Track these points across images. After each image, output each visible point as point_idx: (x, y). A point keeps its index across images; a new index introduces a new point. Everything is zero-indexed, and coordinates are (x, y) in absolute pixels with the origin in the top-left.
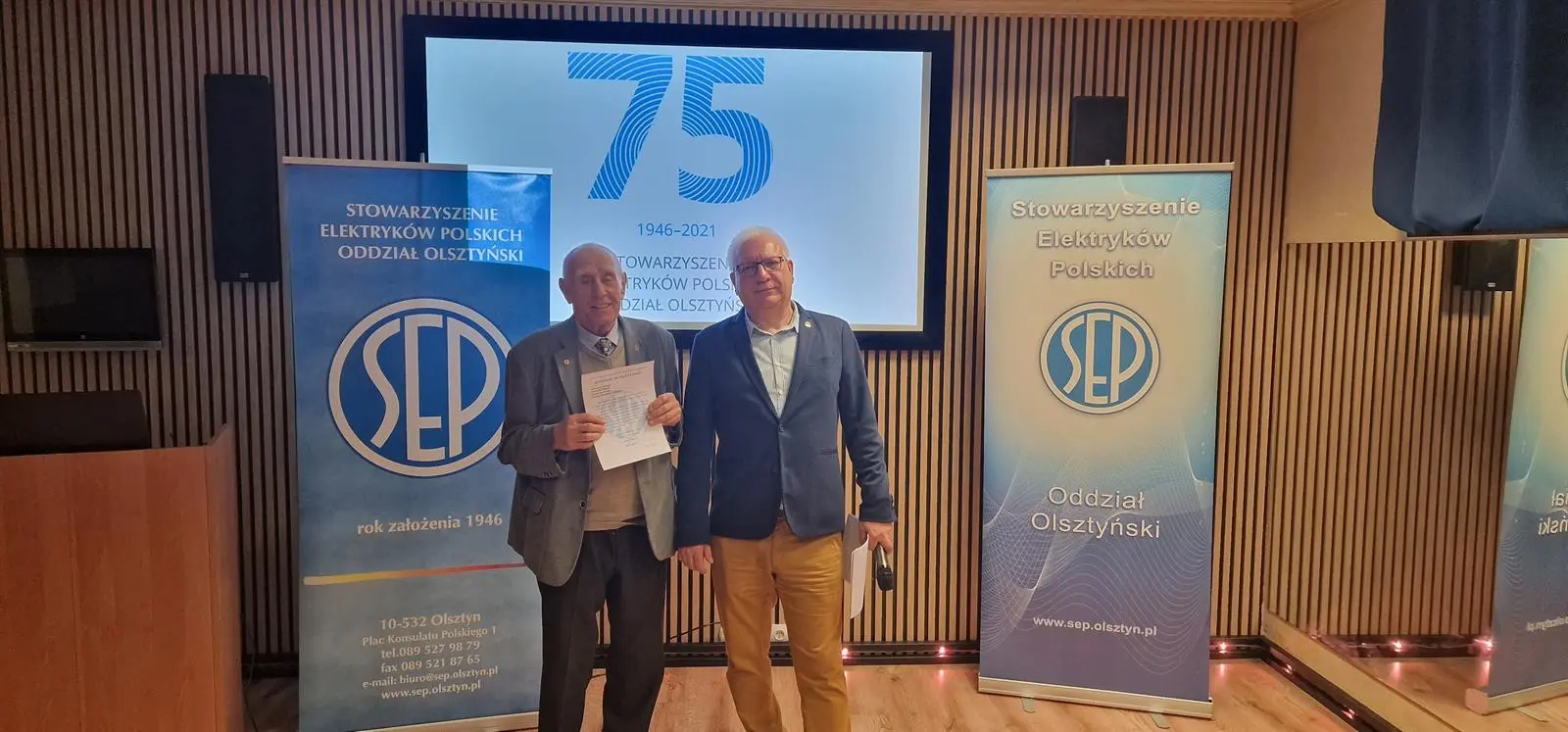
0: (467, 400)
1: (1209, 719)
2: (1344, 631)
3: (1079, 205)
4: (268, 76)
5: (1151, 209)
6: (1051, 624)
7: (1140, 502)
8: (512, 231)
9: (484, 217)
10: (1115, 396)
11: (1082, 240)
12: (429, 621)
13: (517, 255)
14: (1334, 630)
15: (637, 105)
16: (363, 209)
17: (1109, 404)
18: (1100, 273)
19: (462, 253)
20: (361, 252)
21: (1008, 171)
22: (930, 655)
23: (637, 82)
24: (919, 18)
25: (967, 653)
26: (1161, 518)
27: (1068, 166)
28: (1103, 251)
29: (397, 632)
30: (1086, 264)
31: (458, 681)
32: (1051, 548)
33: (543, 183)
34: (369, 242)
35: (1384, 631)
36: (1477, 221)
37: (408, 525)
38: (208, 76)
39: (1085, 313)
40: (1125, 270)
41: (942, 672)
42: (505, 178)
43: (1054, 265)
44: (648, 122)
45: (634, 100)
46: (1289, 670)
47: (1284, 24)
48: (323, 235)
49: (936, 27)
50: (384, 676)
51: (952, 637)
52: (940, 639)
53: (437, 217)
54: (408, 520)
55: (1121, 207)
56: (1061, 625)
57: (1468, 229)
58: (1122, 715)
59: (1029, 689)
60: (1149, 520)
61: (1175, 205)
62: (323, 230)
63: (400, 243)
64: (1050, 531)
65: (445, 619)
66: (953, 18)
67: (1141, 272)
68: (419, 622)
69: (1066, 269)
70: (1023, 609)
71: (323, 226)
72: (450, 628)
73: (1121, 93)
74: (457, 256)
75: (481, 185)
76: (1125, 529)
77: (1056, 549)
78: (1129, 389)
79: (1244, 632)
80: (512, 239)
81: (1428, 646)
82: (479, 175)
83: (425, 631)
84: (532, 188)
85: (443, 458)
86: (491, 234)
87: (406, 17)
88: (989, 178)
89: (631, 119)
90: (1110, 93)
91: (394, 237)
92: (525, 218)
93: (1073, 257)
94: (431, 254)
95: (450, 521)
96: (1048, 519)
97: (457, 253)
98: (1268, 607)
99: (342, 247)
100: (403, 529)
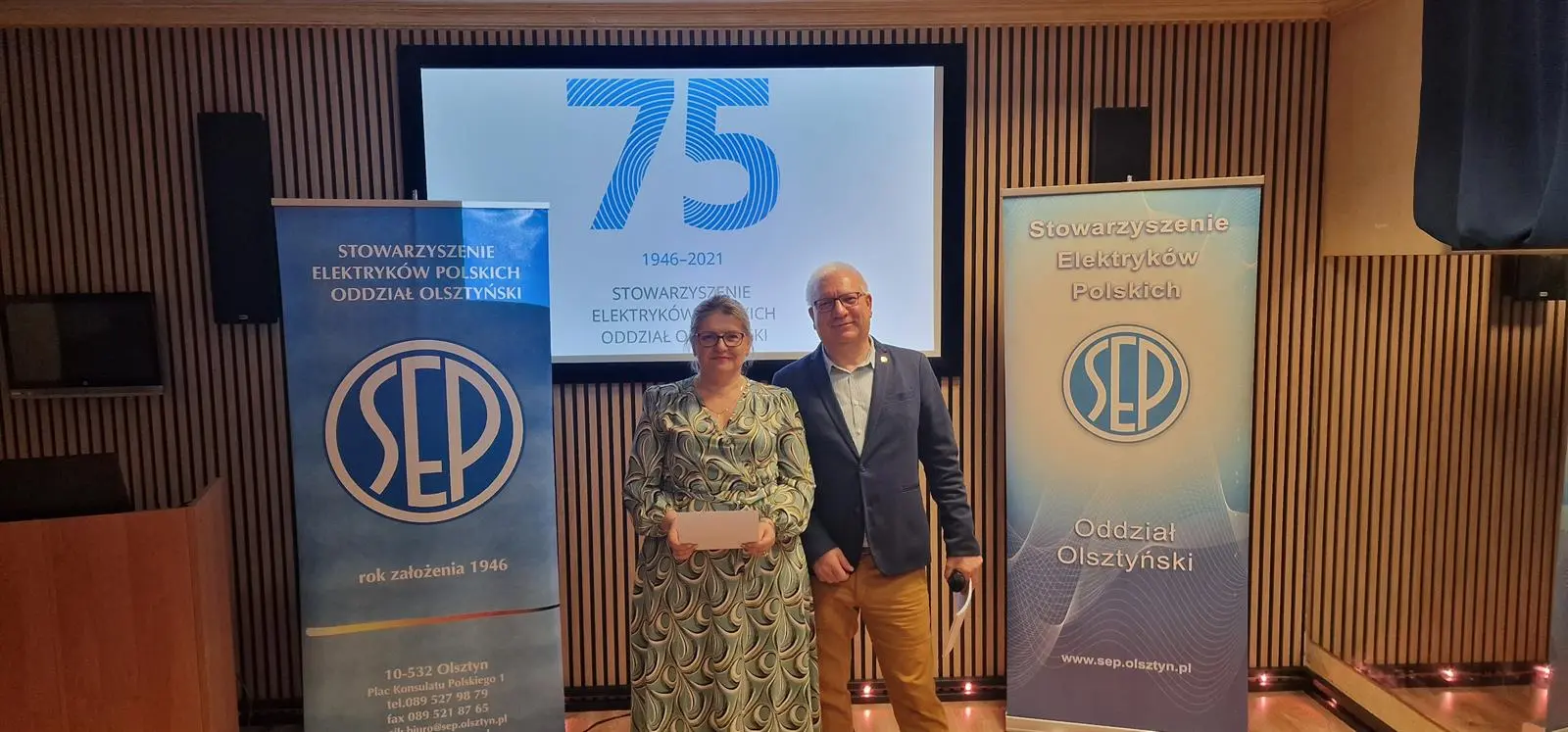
0: (467, 445)
2: (1392, 660)
3: (1100, 224)
4: (262, 112)
5: (1177, 226)
6: (1080, 662)
7: (1172, 533)
8: (509, 268)
9: (480, 256)
10: (1142, 425)
11: (1104, 260)
12: (435, 670)
13: (515, 292)
14: (1381, 660)
15: (641, 131)
16: (356, 250)
17: (1137, 432)
18: (1124, 294)
19: (458, 292)
20: (354, 294)
21: (1027, 189)
22: (957, 691)
23: (640, 107)
24: (929, 30)
25: (994, 689)
26: (1193, 551)
27: (1090, 182)
28: (1125, 272)
29: (404, 682)
30: (1108, 286)
32: (1079, 583)
33: (541, 217)
34: (363, 283)
35: (1434, 659)
36: (1527, 235)
37: (411, 571)
38: (202, 116)
39: (1109, 337)
40: (1150, 292)
41: (968, 710)
42: (502, 213)
43: (1075, 288)
44: (648, 151)
45: (635, 127)
46: (1333, 703)
47: (1317, 25)
48: (315, 277)
49: (947, 40)
50: (391, 727)
51: (979, 672)
52: (966, 675)
53: (432, 255)
54: (410, 567)
55: (1144, 224)
56: (1091, 663)
57: (1519, 241)
60: (1183, 553)
61: (1202, 222)
62: (315, 273)
63: (394, 284)
64: (1077, 565)
65: (451, 668)
66: (965, 31)
67: (1170, 293)
68: (425, 671)
69: (1088, 292)
70: (1051, 645)
71: (315, 268)
72: (457, 676)
73: (1144, 104)
74: (454, 294)
75: (477, 222)
76: (1156, 562)
77: (1085, 583)
78: (1156, 416)
79: (1286, 663)
80: (510, 277)
81: (1481, 675)
82: (473, 211)
83: (431, 680)
84: (530, 223)
85: (444, 502)
86: (488, 272)
87: (400, 48)
88: (1004, 198)
89: (632, 146)
90: (1133, 104)
91: (388, 277)
92: (522, 256)
93: (1094, 279)
94: (427, 294)
95: (453, 569)
96: (1074, 552)
97: (454, 292)
98: (1311, 637)
99: (334, 291)
100: (406, 577)
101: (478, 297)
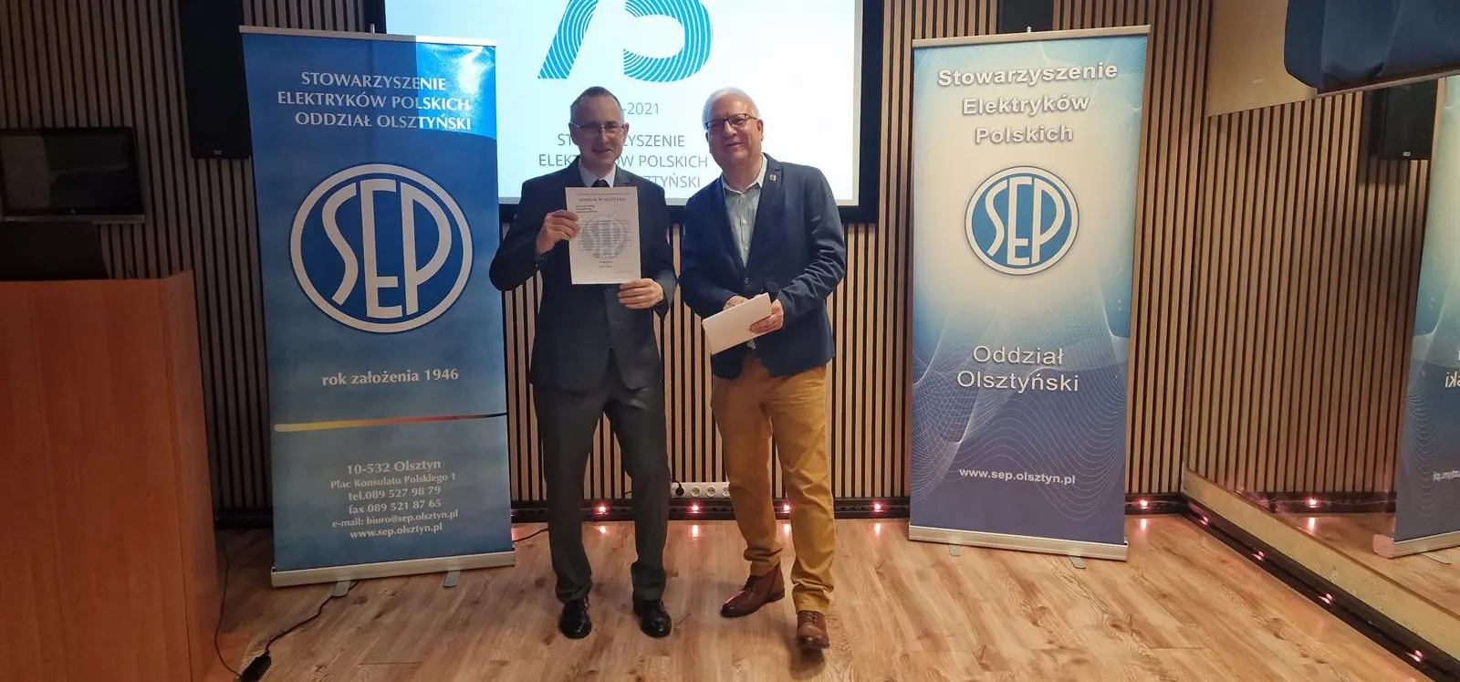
1: (1124, 561)
3: (1002, 73)
5: (1071, 73)
6: (975, 475)
7: (1060, 357)
8: (460, 101)
9: (433, 87)
10: (1036, 258)
11: (1005, 106)
12: (392, 466)
13: (466, 123)
16: (318, 78)
17: (1031, 265)
18: (1022, 138)
19: (413, 121)
20: (316, 119)
21: (940, 41)
22: (866, 510)
25: (899, 509)
26: (1080, 373)
27: (997, 34)
28: (1026, 113)
29: (363, 476)
30: (1008, 129)
31: (423, 523)
32: (976, 404)
33: (489, 53)
34: (323, 109)
35: (1299, 489)
36: (1379, 68)
37: (370, 376)
39: (1008, 178)
40: (1045, 135)
41: (877, 525)
42: (452, 50)
43: (978, 132)
44: (591, 5)
46: (1205, 522)
48: (280, 102)
50: (351, 517)
51: (887, 493)
52: (876, 496)
53: (388, 86)
54: (370, 373)
55: (1042, 72)
56: (985, 477)
58: (1044, 560)
59: (955, 536)
60: (1069, 375)
61: (1093, 69)
62: (280, 97)
63: (354, 111)
64: (975, 386)
65: (406, 466)
67: (1062, 136)
68: (384, 467)
69: (990, 136)
70: (950, 460)
71: (280, 93)
72: (412, 474)
74: (409, 124)
75: (429, 55)
76: (1045, 384)
77: (982, 405)
78: (1049, 250)
79: (1165, 489)
80: (460, 108)
81: (1341, 503)
82: (426, 45)
83: (388, 476)
84: (481, 58)
85: (401, 315)
86: (440, 103)
88: (921, 48)
91: (348, 104)
92: (473, 90)
93: (996, 124)
94: (383, 121)
95: (409, 375)
96: (973, 376)
97: (408, 121)
98: (1188, 466)
99: (299, 114)
100: (365, 382)
101: (431, 127)
